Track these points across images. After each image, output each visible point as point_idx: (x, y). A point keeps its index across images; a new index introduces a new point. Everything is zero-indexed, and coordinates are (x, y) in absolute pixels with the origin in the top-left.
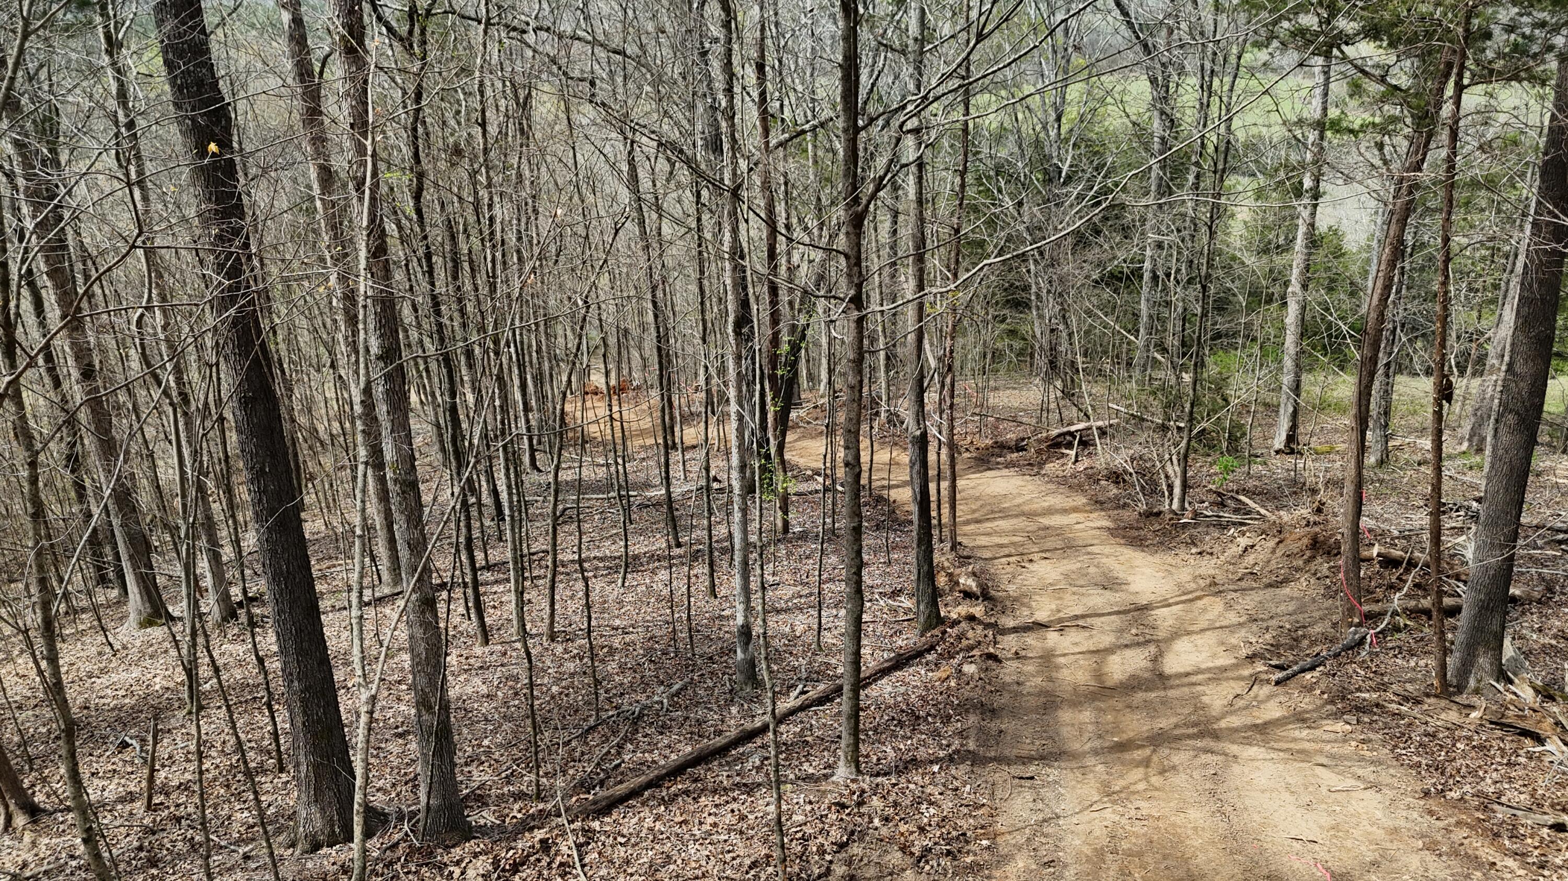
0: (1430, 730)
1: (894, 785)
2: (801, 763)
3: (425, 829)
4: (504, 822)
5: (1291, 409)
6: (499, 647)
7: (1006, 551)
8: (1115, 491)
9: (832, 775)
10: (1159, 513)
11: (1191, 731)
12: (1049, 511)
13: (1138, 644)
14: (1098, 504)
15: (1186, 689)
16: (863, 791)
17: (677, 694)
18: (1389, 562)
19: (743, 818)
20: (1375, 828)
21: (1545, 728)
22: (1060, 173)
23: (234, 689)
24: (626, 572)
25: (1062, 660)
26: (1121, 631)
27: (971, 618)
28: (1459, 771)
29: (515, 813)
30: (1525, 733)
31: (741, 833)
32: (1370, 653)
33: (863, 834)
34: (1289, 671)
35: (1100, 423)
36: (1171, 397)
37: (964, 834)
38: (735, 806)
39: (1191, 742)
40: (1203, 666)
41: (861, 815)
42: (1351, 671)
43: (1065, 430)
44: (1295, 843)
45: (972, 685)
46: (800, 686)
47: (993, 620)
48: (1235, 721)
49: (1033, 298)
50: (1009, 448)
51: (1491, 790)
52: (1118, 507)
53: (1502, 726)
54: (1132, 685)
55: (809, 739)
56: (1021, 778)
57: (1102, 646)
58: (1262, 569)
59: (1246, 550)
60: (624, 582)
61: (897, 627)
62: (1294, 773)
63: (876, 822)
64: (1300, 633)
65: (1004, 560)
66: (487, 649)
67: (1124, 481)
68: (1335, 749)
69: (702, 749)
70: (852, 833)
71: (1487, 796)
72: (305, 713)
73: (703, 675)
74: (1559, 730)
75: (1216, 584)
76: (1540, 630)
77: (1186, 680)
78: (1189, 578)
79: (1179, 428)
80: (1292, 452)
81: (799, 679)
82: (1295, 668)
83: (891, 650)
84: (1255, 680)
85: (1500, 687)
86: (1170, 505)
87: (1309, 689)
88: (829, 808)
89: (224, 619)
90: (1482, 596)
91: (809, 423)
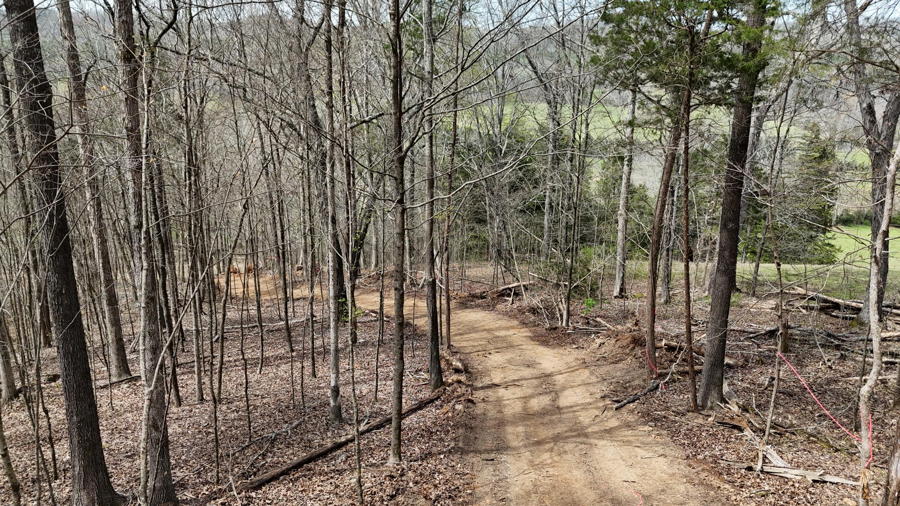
0: (689, 427)
1: (420, 465)
2: (368, 459)
3: (151, 501)
4: (198, 497)
5: (621, 275)
6: (188, 407)
7: (477, 349)
8: (533, 318)
9: (386, 463)
10: (556, 328)
11: (573, 434)
12: (499, 329)
13: (546, 393)
14: (524, 324)
15: (571, 414)
16: (403, 469)
17: (296, 427)
18: (671, 349)
19: (337, 486)
20: (663, 474)
21: (744, 424)
22: (501, 151)
23: (20, 437)
24: (262, 366)
25: (507, 402)
26: (537, 387)
27: (459, 382)
28: (703, 445)
29: (204, 492)
30: (735, 427)
31: (337, 494)
32: (661, 393)
33: (404, 490)
34: (622, 403)
35: (525, 283)
36: (560, 269)
37: (458, 488)
38: (332, 480)
39: (574, 439)
40: (579, 402)
41: (402, 481)
42: (652, 401)
43: (507, 287)
44: (625, 483)
45: (460, 415)
46: (366, 420)
47: (470, 383)
48: (596, 428)
49: (488, 218)
50: (477, 297)
51: (719, 453)
52: (535, 326)
53: (723, 424)
54: (544, 413)
55: (373, 447)
56: (487, 460)
57: (528, 395)
58: (609, 355)
59: (600, 345)
60: (260, 372)
61: (419, 388)
62: (625, 451)
63: (411, 484)
64: (628, 385)
65: (476, 354)
66: (180, 409)
67: (538, 312)
68: (645, 439)
69: (312, 454)
70: (398, 490)
71: (716, 456)
72: (79, 435)
73: (310, 417)
74: (750, 424)
75: (585, 363)
76: (742, 380)
77: (571, 410)
78: (572, 360)
79: (565, 285)
80: (622, 297)
81: (365, 416)
82: (625, 401)
83: (416, 400)
84: (606, 409)
85: (722, 405)
86: (562, 324)
87: (632, 411)
88: (385, 479)
89: (11, 399)
90: (712, 359)
91: (365, 286)
